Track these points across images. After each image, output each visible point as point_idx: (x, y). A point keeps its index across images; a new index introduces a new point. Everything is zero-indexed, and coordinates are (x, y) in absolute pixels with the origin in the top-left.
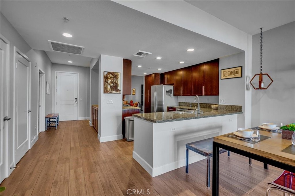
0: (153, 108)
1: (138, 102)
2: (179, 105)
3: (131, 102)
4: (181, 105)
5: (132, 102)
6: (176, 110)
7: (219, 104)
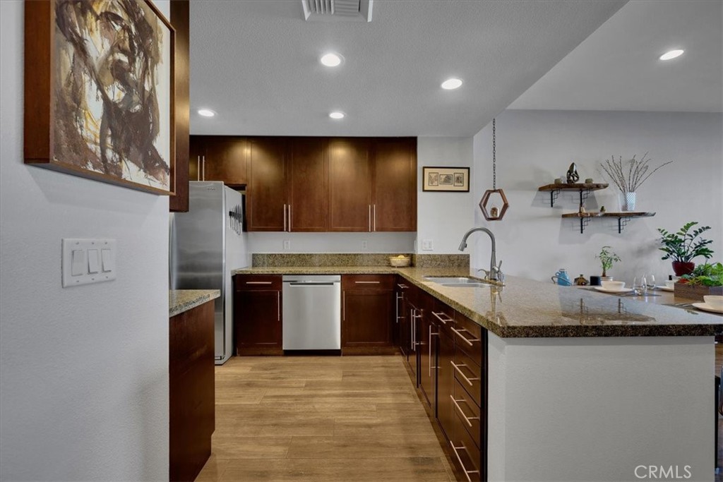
2: (254, 265)
6: (284, 283)
7: (419, 253)
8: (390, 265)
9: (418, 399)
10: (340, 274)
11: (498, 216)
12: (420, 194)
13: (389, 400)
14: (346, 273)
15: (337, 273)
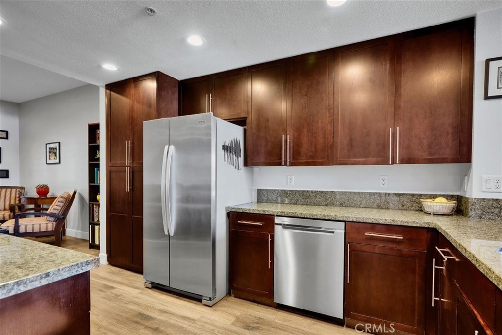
0: (159, 216)
1: (71, 194)
2: (259, 201)
3: (38, 193)
4: (268, 201)
5: (43, 191)
6: (275, 226)
7: (474, 196)
8: (421, 210)
10: (345, 221)
14: (351, 220)
15: (339, 219)
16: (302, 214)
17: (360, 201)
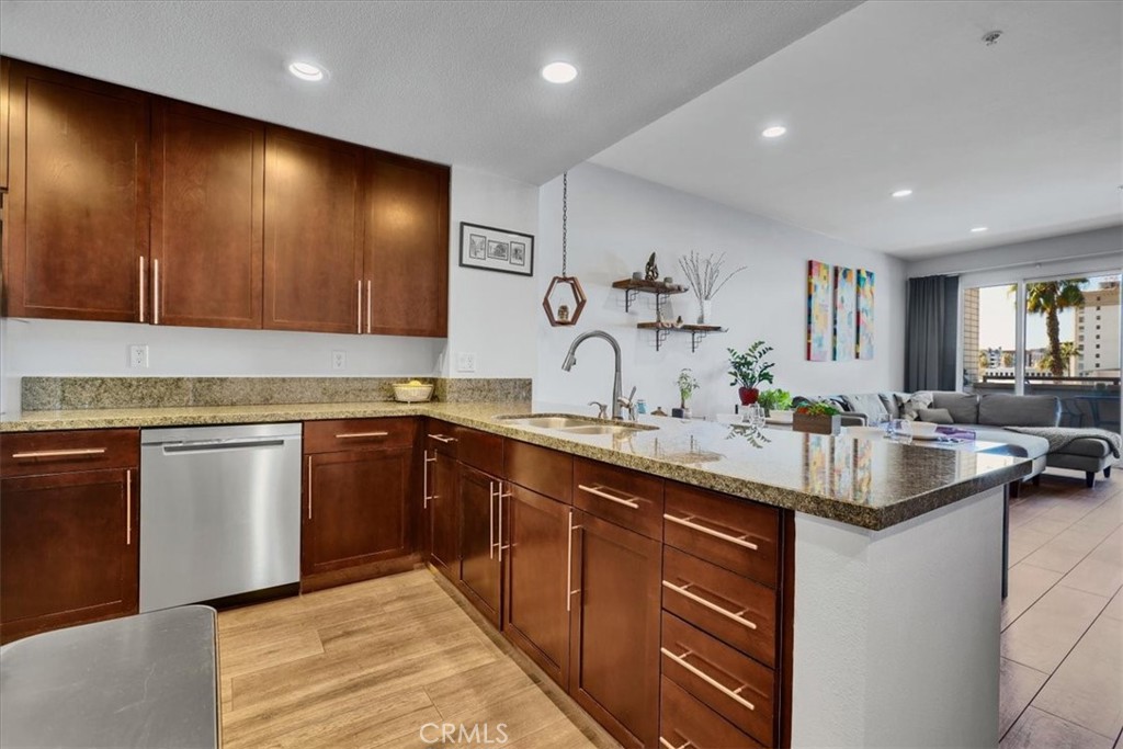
6: (142, 448)
7: (451, 377)
8: (393, 399)
9: (500, 652)
10: (302, 421)
11: (570, 319)
12: (454, 270)
13: (446, 669)
14: (313, 417)
15: (293, 418)
16: (215, 417)
17: (301, 392)
